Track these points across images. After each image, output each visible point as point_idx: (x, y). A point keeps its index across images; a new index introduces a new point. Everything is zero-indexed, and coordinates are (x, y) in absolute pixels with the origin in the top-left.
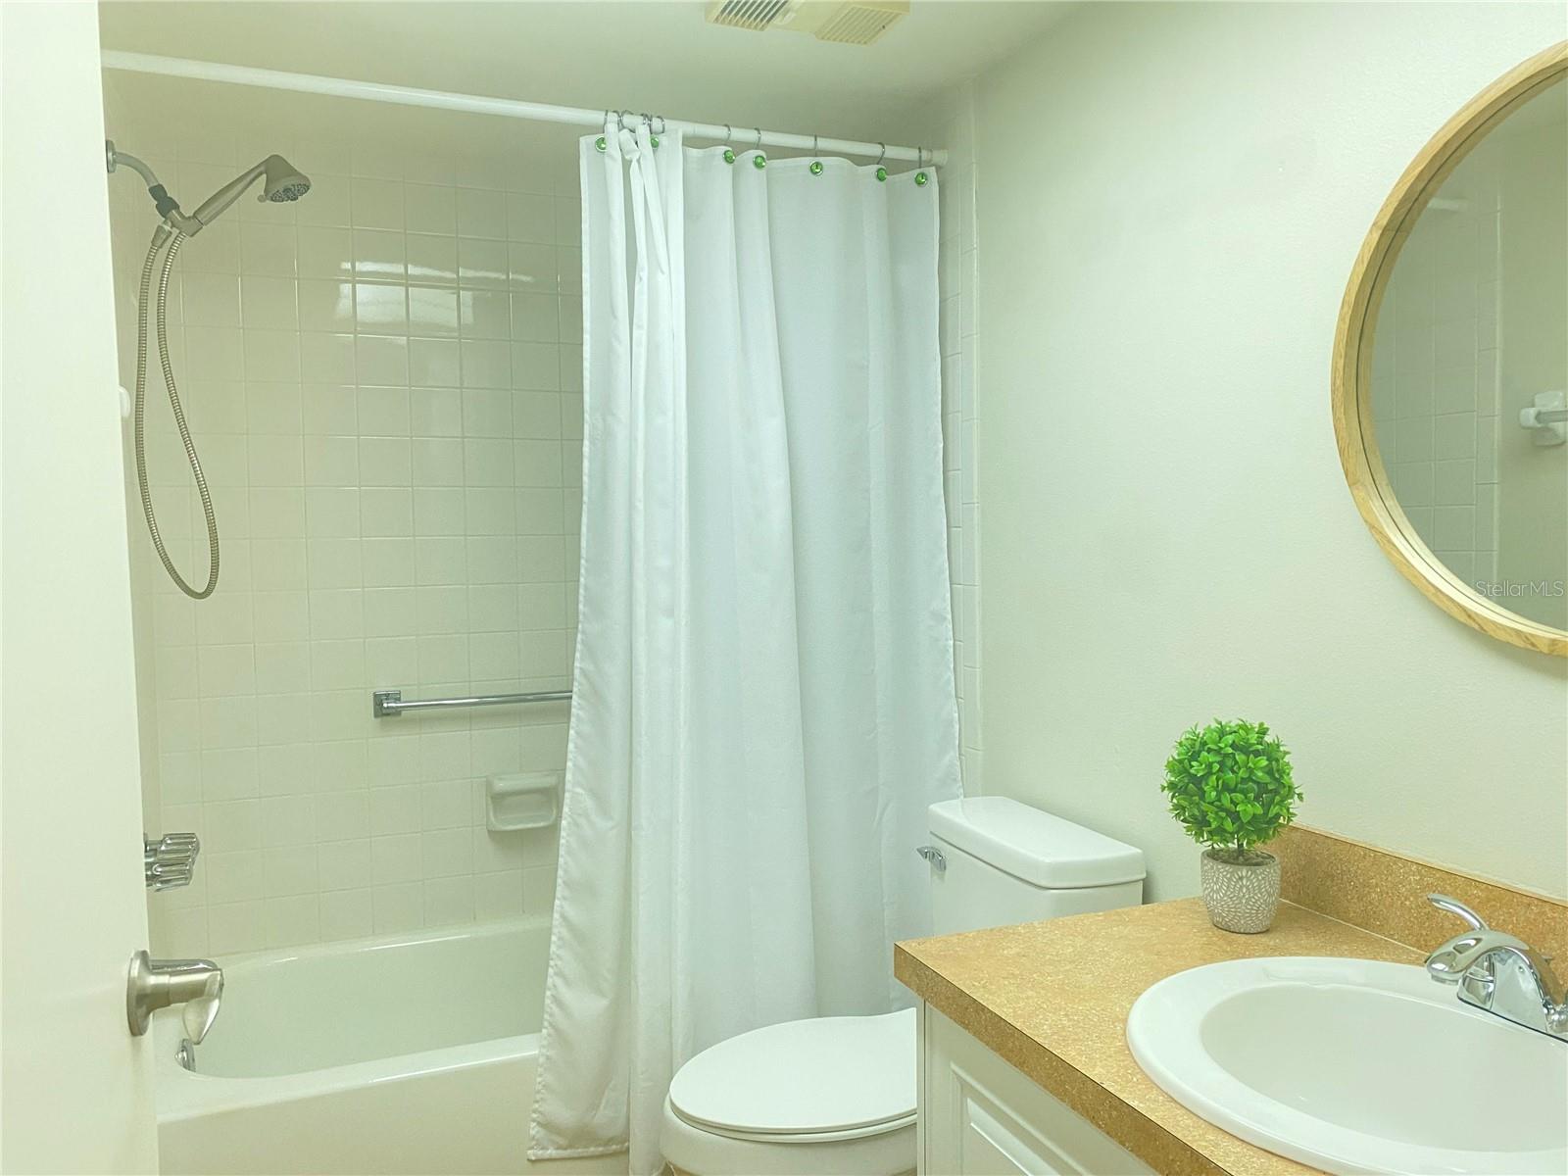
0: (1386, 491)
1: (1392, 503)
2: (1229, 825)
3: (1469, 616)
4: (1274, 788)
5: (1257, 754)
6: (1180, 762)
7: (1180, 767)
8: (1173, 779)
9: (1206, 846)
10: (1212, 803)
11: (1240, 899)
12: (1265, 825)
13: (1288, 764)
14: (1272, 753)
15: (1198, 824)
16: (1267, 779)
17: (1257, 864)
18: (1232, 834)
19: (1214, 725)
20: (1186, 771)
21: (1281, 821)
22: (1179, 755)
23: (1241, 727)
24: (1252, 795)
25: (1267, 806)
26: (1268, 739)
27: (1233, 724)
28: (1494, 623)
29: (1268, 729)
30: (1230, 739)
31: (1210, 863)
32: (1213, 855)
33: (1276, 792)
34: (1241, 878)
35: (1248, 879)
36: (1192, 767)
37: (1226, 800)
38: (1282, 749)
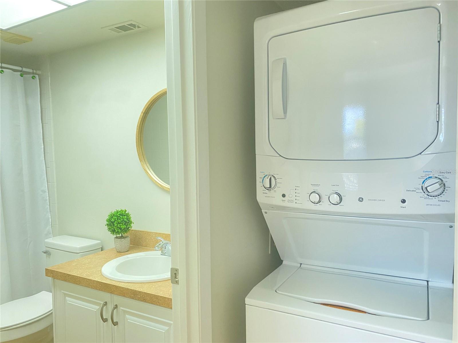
0: (147, 162)
1: (148, 165)
2: (119, 231)
3: (161, 186)
4: (128, 222)
5: (124, 215)
6: (109, 219)
7: (109, 220)
8: (108, 223)
9: (115, 236)
10: (116, 227)
11: (122, 245)
12: (127, 230)
13: (130, 217)
14: (127, 215)
15: (113, 231)
16: (126, 220)
17: (125, 238)
18: (120, 232)
19: (116, 211)
20: (110, 221)
21: (130, 228)
22: (109, 218)
23: (121, 210)
24: (124, 224)
25: (127, 226)
26: (126, 212)
27: (119, 210)
28: (165, 187)
29: (126, 210)
30: (119, 213)
31: (116, 239)
32: (117, 238)
33: (128, 223)
34: (122, 241)
35: (124, 241)
36: (112, 220)
37: (119, 226)
38: (129, 214)
